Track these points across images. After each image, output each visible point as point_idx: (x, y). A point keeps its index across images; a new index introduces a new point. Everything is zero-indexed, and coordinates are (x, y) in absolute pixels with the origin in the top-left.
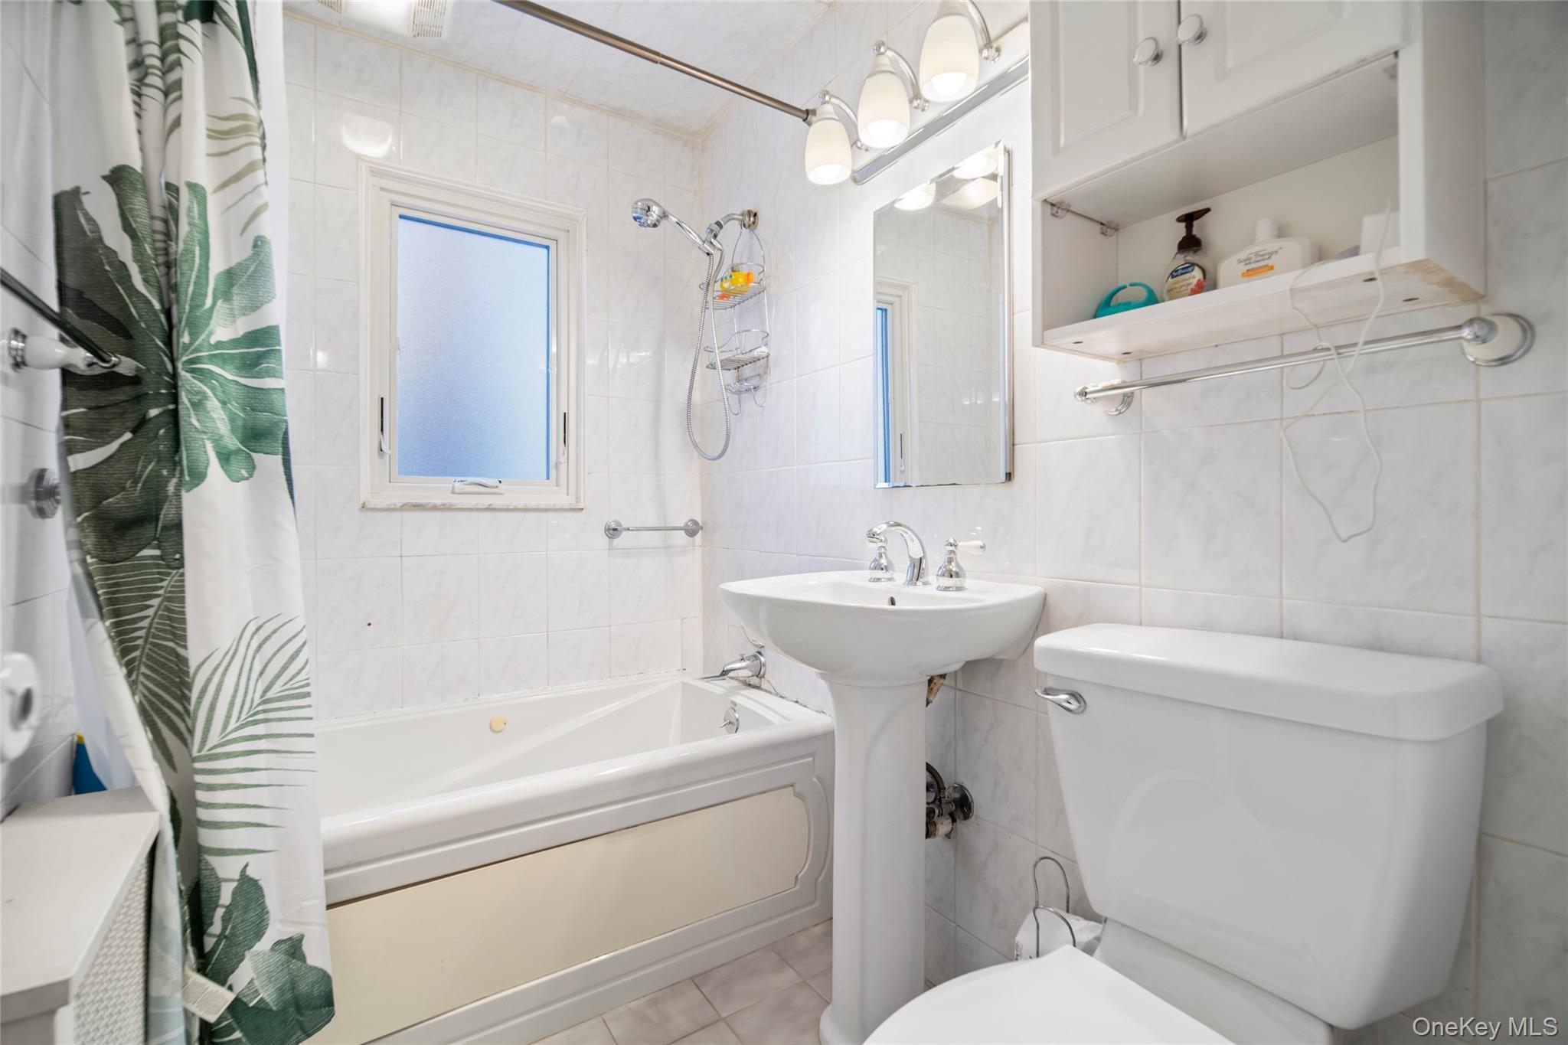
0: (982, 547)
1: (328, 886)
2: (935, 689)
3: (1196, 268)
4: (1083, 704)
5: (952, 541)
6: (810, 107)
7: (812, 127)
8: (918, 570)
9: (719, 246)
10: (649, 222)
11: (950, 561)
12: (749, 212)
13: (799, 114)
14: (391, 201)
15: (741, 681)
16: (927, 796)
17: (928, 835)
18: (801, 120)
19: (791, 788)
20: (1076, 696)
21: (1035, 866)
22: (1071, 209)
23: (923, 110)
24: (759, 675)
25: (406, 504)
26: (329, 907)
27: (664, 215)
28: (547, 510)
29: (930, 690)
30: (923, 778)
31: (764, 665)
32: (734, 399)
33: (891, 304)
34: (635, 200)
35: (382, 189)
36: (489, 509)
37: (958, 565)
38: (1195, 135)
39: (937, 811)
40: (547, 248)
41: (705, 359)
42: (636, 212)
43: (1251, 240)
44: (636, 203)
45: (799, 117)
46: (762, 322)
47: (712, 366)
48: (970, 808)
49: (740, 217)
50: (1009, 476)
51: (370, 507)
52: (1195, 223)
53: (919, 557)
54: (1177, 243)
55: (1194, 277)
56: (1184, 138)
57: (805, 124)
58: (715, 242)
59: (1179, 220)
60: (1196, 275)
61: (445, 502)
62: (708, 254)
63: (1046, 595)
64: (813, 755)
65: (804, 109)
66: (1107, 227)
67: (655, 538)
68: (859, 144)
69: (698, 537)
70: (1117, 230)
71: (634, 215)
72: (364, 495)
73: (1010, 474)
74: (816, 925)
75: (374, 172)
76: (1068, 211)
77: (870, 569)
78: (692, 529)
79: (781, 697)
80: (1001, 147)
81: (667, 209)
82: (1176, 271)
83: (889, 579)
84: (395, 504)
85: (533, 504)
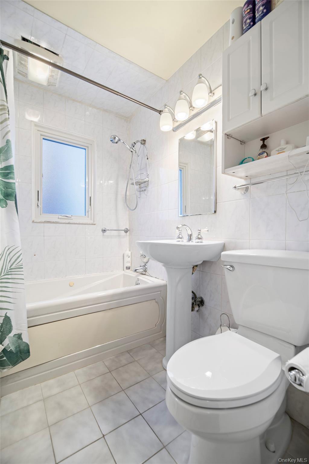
0: (207, 231)
1: (28, 322)
2: (195, 270)
3: (265, 153)
4: (234, 268)
5: (199, 229)
6: (161, 110)
7: (162, 115)
8: (190, 238)
9: (135, 149)
10: (115, 142)
11: (199, 235)
12: (143, 140)
13: (158, 111)
14: (40, 134)
15: (140, 273)
16: (192, 301)
17: (192, 310)
18: (158, 113)
19: (154, 300)
20: (232, 266)
21: (221, 316)
22: (233, 136)
23: (193, 110)
24: (145, 271)
25: (45, 221)
26: (28, 327)
27: (119, 140)
28: (85, 224)
29: (193, 270)
30: (191, 295)
31: (147, 268)
32: (138, 193)
33: (183, 169)
34: (111, 135)
35: (38, 130)
36: (69, 223)
37: (201, 236)
38: (265, 115)
39: (195, 303)
40: (85, 149)
41: (130, 182)
42: (111, 139)
43: (279, 145)
44: (111, 136)
45: (158, 112)
46: (147, 171)
47: (133, 184)
48: (203, 303)
49: (141, 141)
50: (215, 212)
51: (35, 222)
52: (265, 141)
53: (190, 234)
54: (260, 146)
55: (265, 155)
56: (262, 116)
57: (159, 115)
58: (133, 148)
59: (261, 140)
60: (265, 154)
61: (56, 221)
62: (132, 152)
63: (225, 244)
64: (161, 291)
65: (159, 110)
66: (242, 142)
67: (115, 233)
68: (175, 120)
69: (128, 233)
70: (245, 143)
71: (111, 140)
72: (33, 218)
73: (215, 211)
74: (161, 338)
75: (36, 125)
76: (232, 137)
77: (177, 238)
78: (126, 231)
79: (152, 277)
80: (214, 121)
81: (120, 138)
82: (260, 154)
83: (182, 241)
84: (42, 221)
85: (81, 222)
